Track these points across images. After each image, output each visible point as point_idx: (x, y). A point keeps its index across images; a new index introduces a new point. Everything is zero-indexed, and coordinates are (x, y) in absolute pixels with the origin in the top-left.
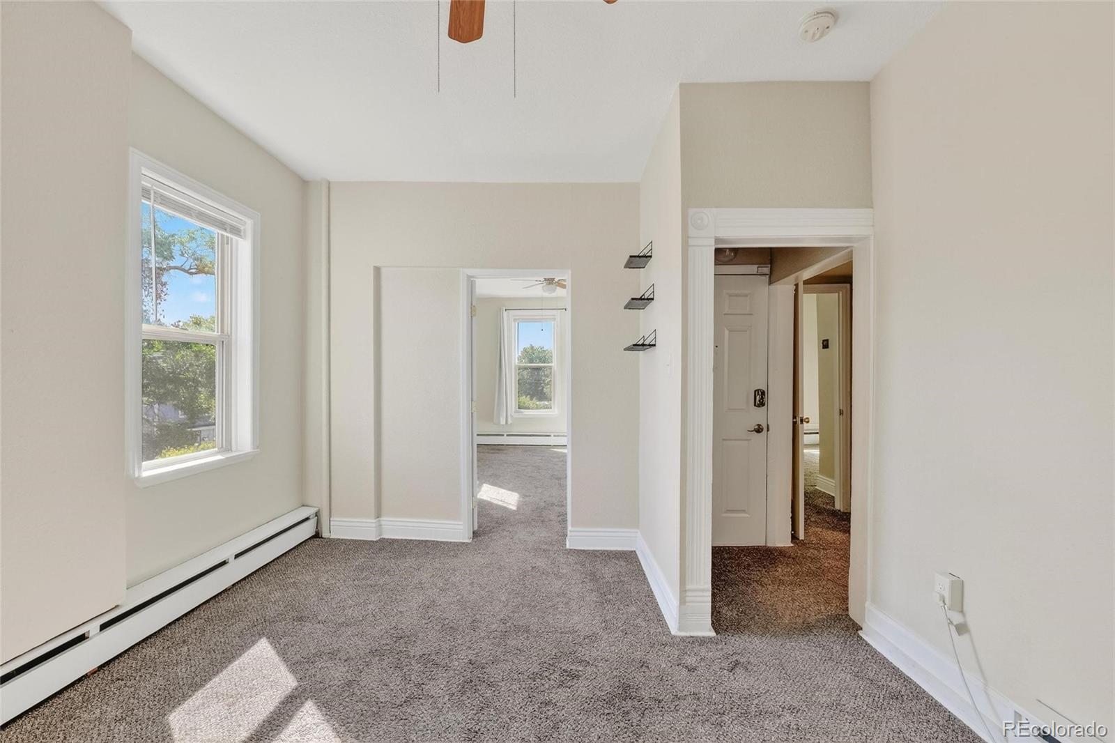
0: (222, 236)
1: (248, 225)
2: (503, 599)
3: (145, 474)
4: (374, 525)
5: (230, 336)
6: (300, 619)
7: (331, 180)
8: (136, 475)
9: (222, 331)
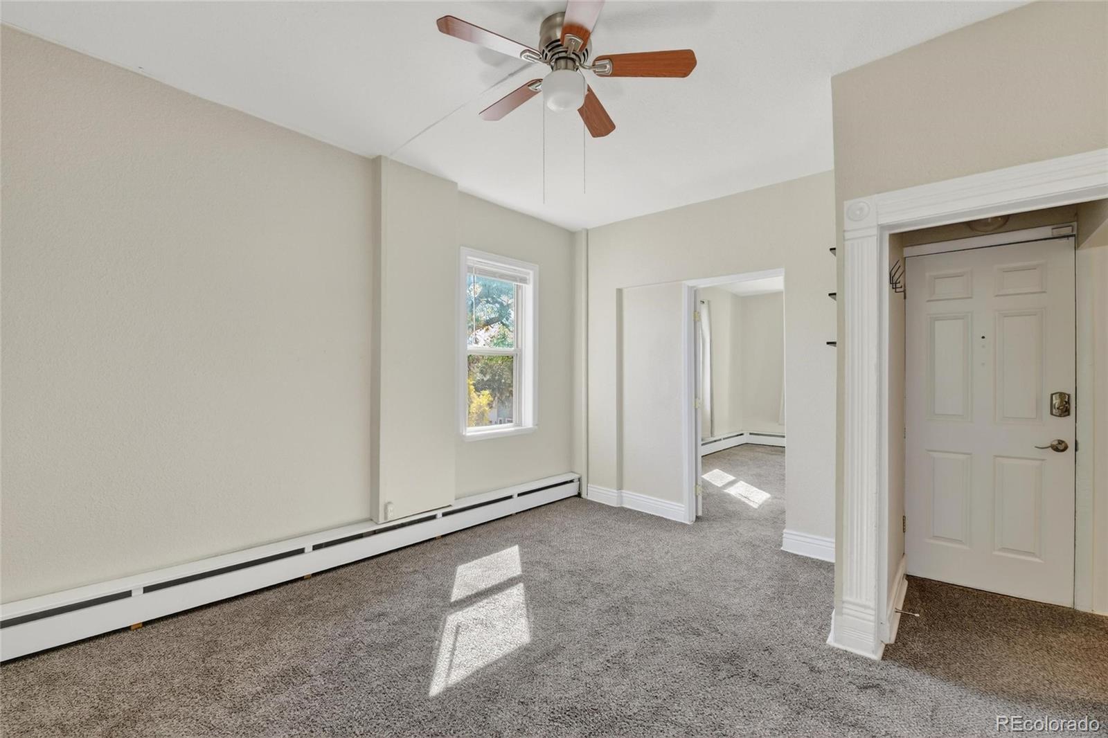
0: (517, 285)
1: (531, 275)
2: (684, 569)
3: (468, 434)
4: (616, 495)
5: (521, 350)
6: (540, 541)
7: (588, 228)
8: (464, 434)
9: (517, 347)
